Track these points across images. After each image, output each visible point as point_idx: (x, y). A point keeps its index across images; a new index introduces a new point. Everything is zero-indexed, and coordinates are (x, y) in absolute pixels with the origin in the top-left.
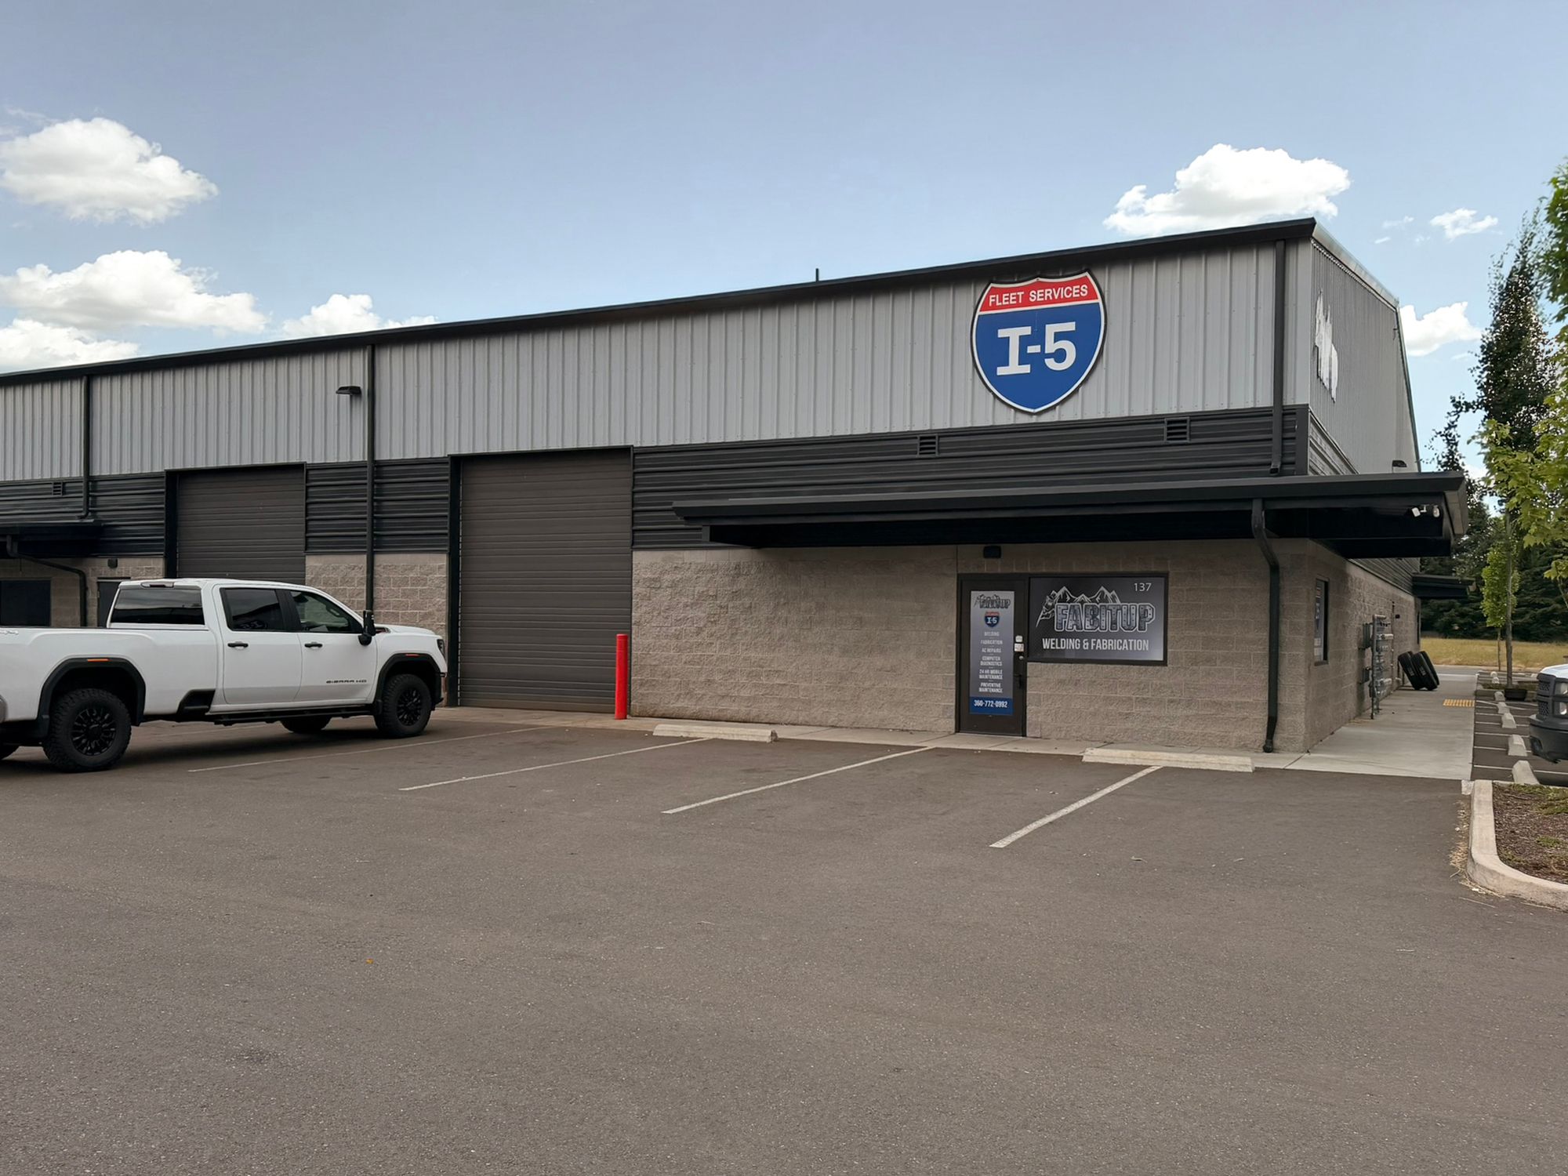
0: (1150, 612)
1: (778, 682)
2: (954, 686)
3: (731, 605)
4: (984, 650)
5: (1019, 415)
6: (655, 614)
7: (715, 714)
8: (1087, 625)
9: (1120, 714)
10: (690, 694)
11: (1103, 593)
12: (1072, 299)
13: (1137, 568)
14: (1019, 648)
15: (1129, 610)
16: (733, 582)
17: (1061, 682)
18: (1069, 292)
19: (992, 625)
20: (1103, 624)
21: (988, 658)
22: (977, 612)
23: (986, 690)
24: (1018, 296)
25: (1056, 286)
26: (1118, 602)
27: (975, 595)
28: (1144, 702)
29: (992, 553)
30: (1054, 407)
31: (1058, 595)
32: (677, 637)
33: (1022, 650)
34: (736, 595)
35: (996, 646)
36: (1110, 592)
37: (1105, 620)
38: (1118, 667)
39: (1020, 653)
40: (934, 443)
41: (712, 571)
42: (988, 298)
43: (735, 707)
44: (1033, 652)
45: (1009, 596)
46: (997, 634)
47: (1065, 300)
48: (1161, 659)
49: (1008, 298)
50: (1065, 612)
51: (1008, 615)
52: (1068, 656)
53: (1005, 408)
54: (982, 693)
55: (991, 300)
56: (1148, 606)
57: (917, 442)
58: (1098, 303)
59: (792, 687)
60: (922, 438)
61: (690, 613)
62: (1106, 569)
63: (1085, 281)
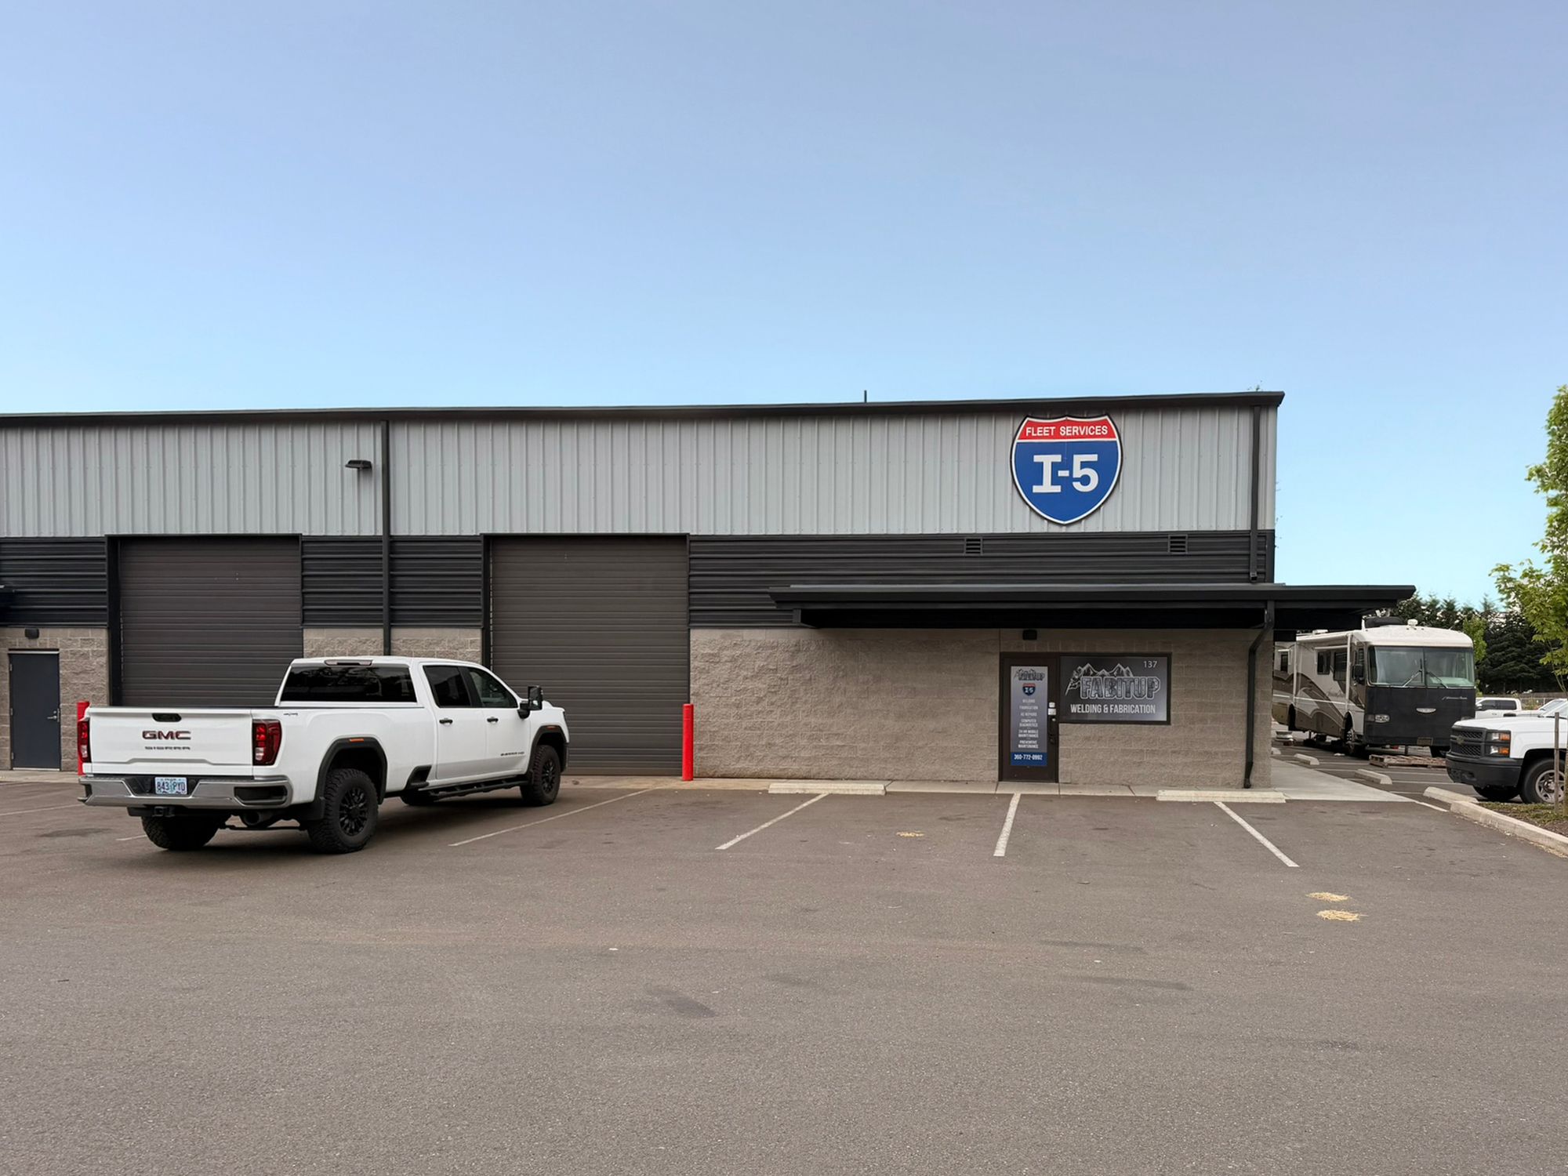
0: (1156, 683)
1: (838, 743)
2: (997, 744)
3: (791, 677)
4: (1022, 714)
5: (1051, 526)
6: (715, 685)
7: (776, 772)
8: (1106, 693)
9: (1134, 763)
10: (750, 756)
11: (1120, 668)
12: (1095, 436)
13: (1147, 650)
14: (1051, 712)
15: (1140, 682)
16: (793, 657)
17: (1088, 739)
18: (1092, 430)
19: (1029, 694)
20: (1119, 693)
21: (1026, 721)
22: (1016, 684)
23: (1024, 746)
24: (1050, 430)
25: (1082, 424)
26: (1131, 676)
27: (1014, 670)
28: (1153, 752)
29: (1029, 636)
30: (1080, 520)
31: (1083, 670)
32: (738, 706)
33: (1055, 714)
34: (796, 669)
35: (1033, 711)
36: (1125, 668)
37: (1121, 690)
38: (1133, 726)
39: (1053, 717)
40: (979, 545)
41: (773, 648)
42: (1025, 429)
43: (795, 766)
44: (1063, 716)
45: (1044, 670)
46: (1033, 701)
47: (1090, 437)
48: (1164, 719)
49: (1042, 430)
50: (1090, 683)
51: (1042, 686)
52: (1089, 718)
53: (1039, 519)
54: (1022, 749)
55: (1028, 432)
56: (1155, 679)
57: (965, 543)
58: (1116, 442)
59: (851, 747)
60: (968, 540)
61: (750, 685)
62: (1122, 650)
63: (1105, 423)
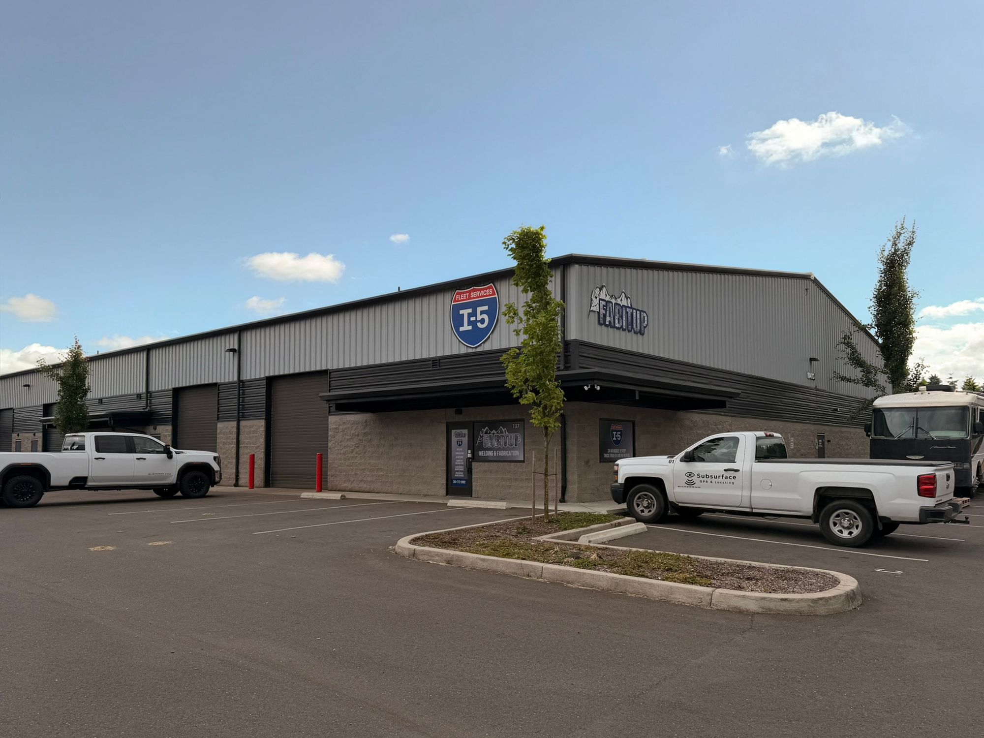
0: (519, 437)
1: (381, 474)
2: (445, 474)
3: (364, 439)
4: (457, 457)
5: (469, 349)
6: (336, 444)
7: (358, 489)
8: (495, 444)
9: (507, 486)
10: (349, 480)
11: (501, 429)
12: (487, 296)
13: (513, 417)
14: (469, 456)
15: (511, 437)
16: (365, 428)
17: (486, 471)
18: (485, 292)
19: (460, 445)
20: (501, 443)
21: (459, 461)
22: (454, 440)
23: (457, 476)
24: (466, 295)
25: (480, 290)
26: (507, 433)
27: (453, 431)
28: (516, 479)
29: (459, 412)
30: (480, 345)
31: (484, 430)
32: (344, 454)
33: (471, 457)
34: (365, 434)
35: (461, 455)
36: (504, 428)
37: (502, 442)
38: (506, 463)
40: (437, 363)
41: (357, 424)
43: (365, 486)
44: (474, 458)
45: (465, 431)
46: (461, 449)
47: (484, 296)
48: (523, 459)
49: (463, 296)
50: (487, 439)
51: (465, 440)
52: (490, 459)
53: (463, 345)
54: (457, 477)
55: (457, 298)
56: (518, 435)
57: (431, 362)
58: (496, 297)
59: (386, 476)
60: (433, 361)
61: (349, 443)
62: (501, 418)
